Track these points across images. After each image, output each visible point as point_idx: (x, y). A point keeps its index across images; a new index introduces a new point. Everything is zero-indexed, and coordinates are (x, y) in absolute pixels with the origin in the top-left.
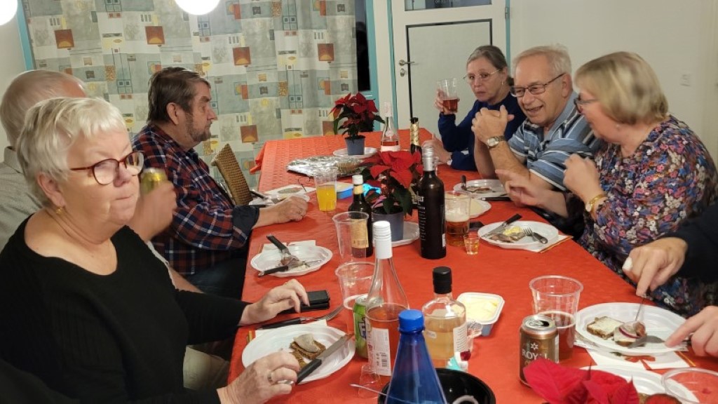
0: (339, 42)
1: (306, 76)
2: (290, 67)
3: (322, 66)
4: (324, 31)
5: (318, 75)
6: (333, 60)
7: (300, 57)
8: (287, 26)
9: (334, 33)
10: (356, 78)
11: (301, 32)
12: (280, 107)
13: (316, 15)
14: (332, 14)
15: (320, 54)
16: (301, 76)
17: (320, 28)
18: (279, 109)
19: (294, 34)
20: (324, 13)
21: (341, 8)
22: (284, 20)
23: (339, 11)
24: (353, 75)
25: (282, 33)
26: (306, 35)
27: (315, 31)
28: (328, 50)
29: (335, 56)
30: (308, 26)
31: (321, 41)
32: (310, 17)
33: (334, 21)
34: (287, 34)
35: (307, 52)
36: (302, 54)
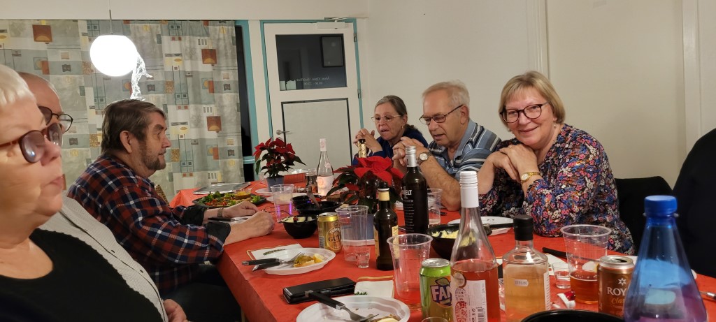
0: (226, 115)
1: (197, 144)
2: (182, 136)
3: (211, 135)
4: (212, 106)
5: (207, 143)
6: (221, 129)
7: (191, 127)
8: (179, 102)
9: (221, 107)
10: (241, 145)
11: (191, 107)
12: (172, 171)
13: (205, 93)
14: (219, 92)
15: (209, 124)
16: (192, 144)
17: (209, 103)
18: (172, 173)
19: (186, 108)
20: (212, 90)
21: (227, 87)
22: (177, 96)
23: (225, 90)
24: (238, 142)
25: (175, 107)
26: (196, 109)
27: (204, 106)
28: (216, 122)
29: (222, 127)
30: (198, 101)
31: (210, 114)
32: (200, 94)
33: (221, 97)
34: (179, 108)
35: (198, 123)
36: (193, 125)
